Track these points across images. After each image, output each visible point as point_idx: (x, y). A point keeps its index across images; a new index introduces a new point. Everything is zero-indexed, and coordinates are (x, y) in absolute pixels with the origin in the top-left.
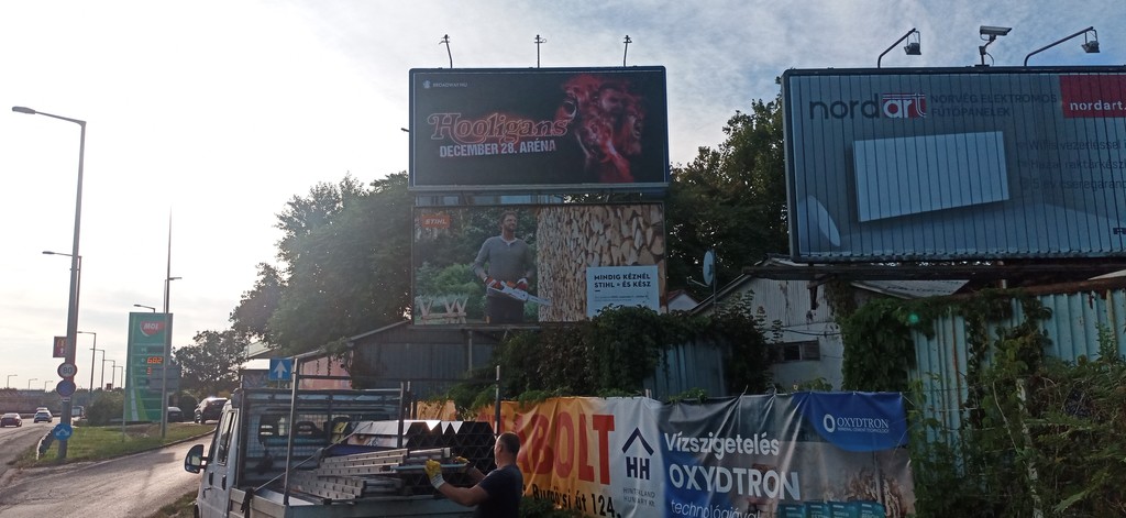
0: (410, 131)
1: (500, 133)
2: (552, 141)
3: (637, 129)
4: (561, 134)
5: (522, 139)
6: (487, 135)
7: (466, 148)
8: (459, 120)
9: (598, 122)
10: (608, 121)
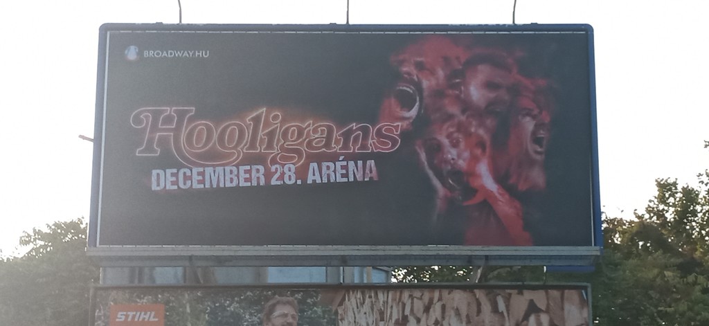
0: (97, 141)
1: (270, 146)
2: (371, 163)
3: (537, 141)
4: (387, 149)
5: (312, 158)
6: (244, 149)
7: (202, 174)
8: (191, 120)
9: (460, 127)
10: (481, 125)
